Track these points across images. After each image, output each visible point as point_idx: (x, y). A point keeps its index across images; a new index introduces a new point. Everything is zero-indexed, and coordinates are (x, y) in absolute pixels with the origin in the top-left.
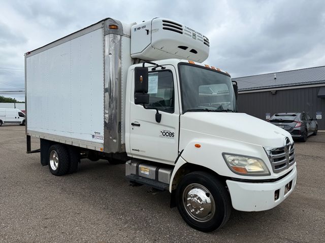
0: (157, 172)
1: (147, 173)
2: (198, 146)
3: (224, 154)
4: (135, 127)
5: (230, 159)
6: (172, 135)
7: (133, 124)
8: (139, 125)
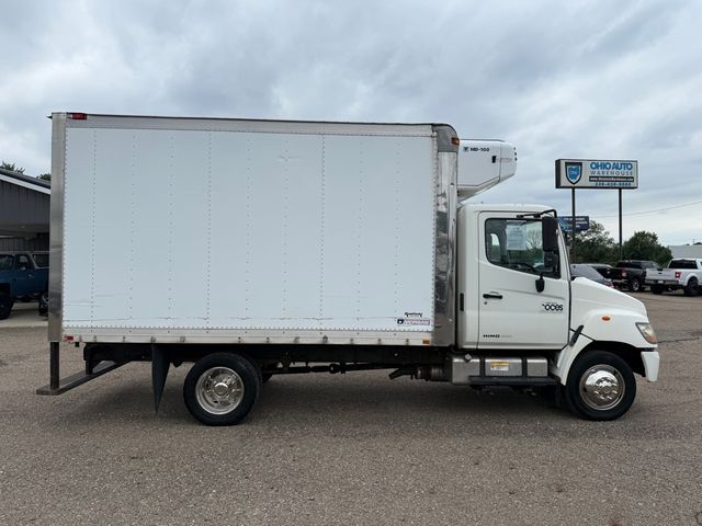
0: (525, 365)
1: (506, 369)
2: (606, 319)
3: (637, 324)
4: (490, 301)
5: (642, 328)
6: (560, 308)
7: (486, 296)
8: (501, 297)
